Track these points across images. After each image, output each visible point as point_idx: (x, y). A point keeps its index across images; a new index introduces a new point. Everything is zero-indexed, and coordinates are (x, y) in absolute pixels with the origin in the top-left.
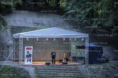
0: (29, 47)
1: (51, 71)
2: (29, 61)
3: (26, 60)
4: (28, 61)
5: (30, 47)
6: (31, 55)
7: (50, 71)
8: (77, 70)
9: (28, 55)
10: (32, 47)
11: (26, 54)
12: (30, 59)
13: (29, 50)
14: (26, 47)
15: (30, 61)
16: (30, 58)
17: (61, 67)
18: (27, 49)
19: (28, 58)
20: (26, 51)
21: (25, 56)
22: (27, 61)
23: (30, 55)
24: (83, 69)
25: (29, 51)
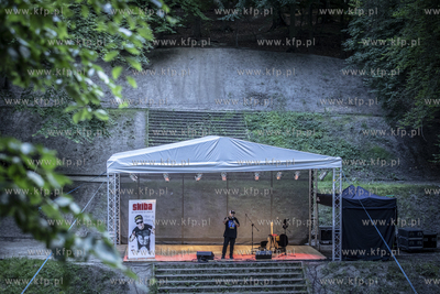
0: (141, 202)
1: (205, 284)
2: (144, 249)
3: (133, 244)
4: (140, 246)
5: (148, 202)
6: (151, 227)
7: (201, 284)
8: (294, 282)
9: (140, 227)
10: (153, 202)
11: (132, 225)
12: (149, 241)
13: (144, 213)
14: (131, 203)
15: (148, 246)
16: (146, 238)
17: (244, 271)
18: (137, 207)
19: (140, 237)
20: (132, 215)
21: (130, 233)
22: (136, 248)
23: (147, 227)
24: (315, 278)
25: (143, 215)
